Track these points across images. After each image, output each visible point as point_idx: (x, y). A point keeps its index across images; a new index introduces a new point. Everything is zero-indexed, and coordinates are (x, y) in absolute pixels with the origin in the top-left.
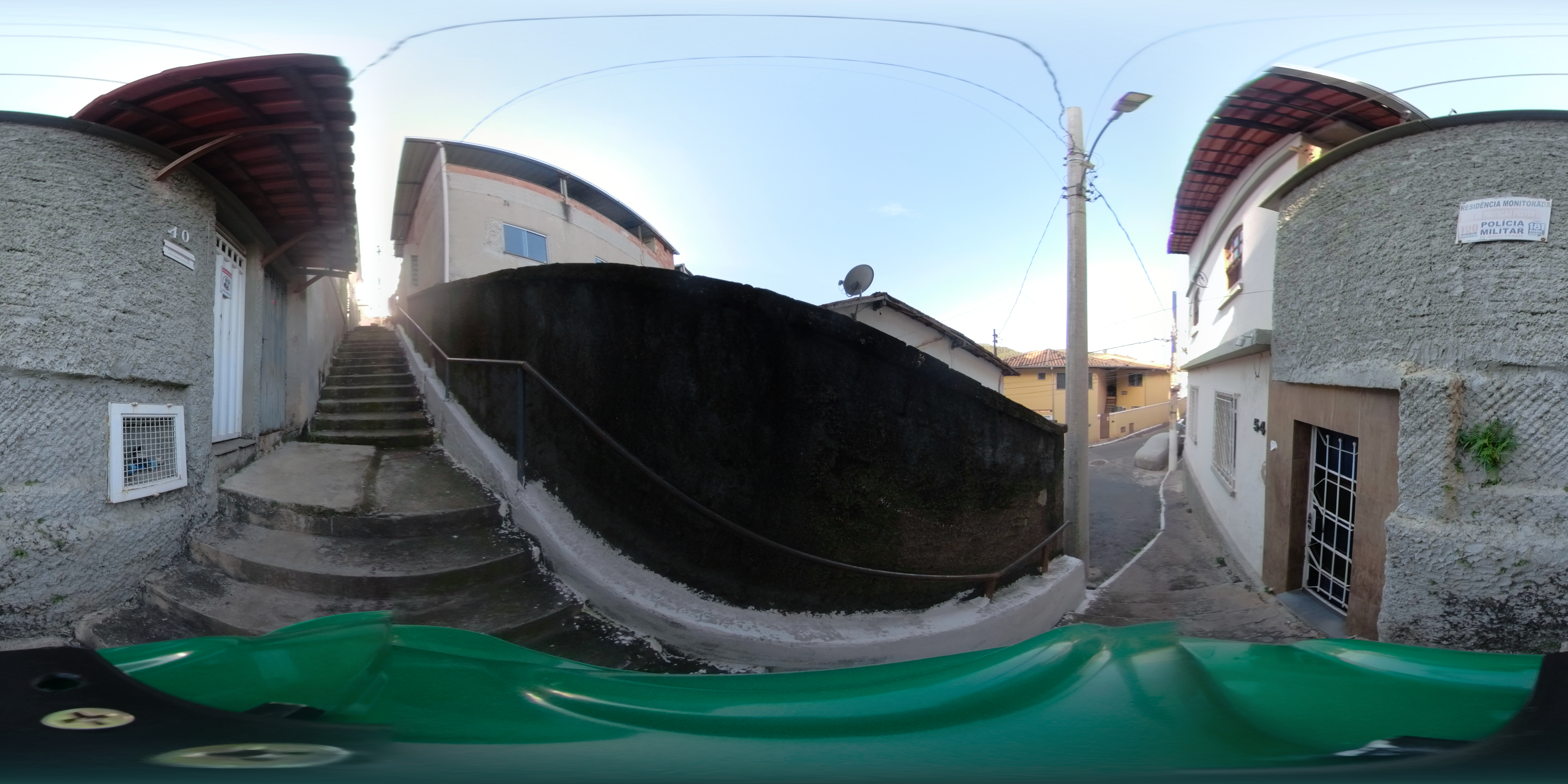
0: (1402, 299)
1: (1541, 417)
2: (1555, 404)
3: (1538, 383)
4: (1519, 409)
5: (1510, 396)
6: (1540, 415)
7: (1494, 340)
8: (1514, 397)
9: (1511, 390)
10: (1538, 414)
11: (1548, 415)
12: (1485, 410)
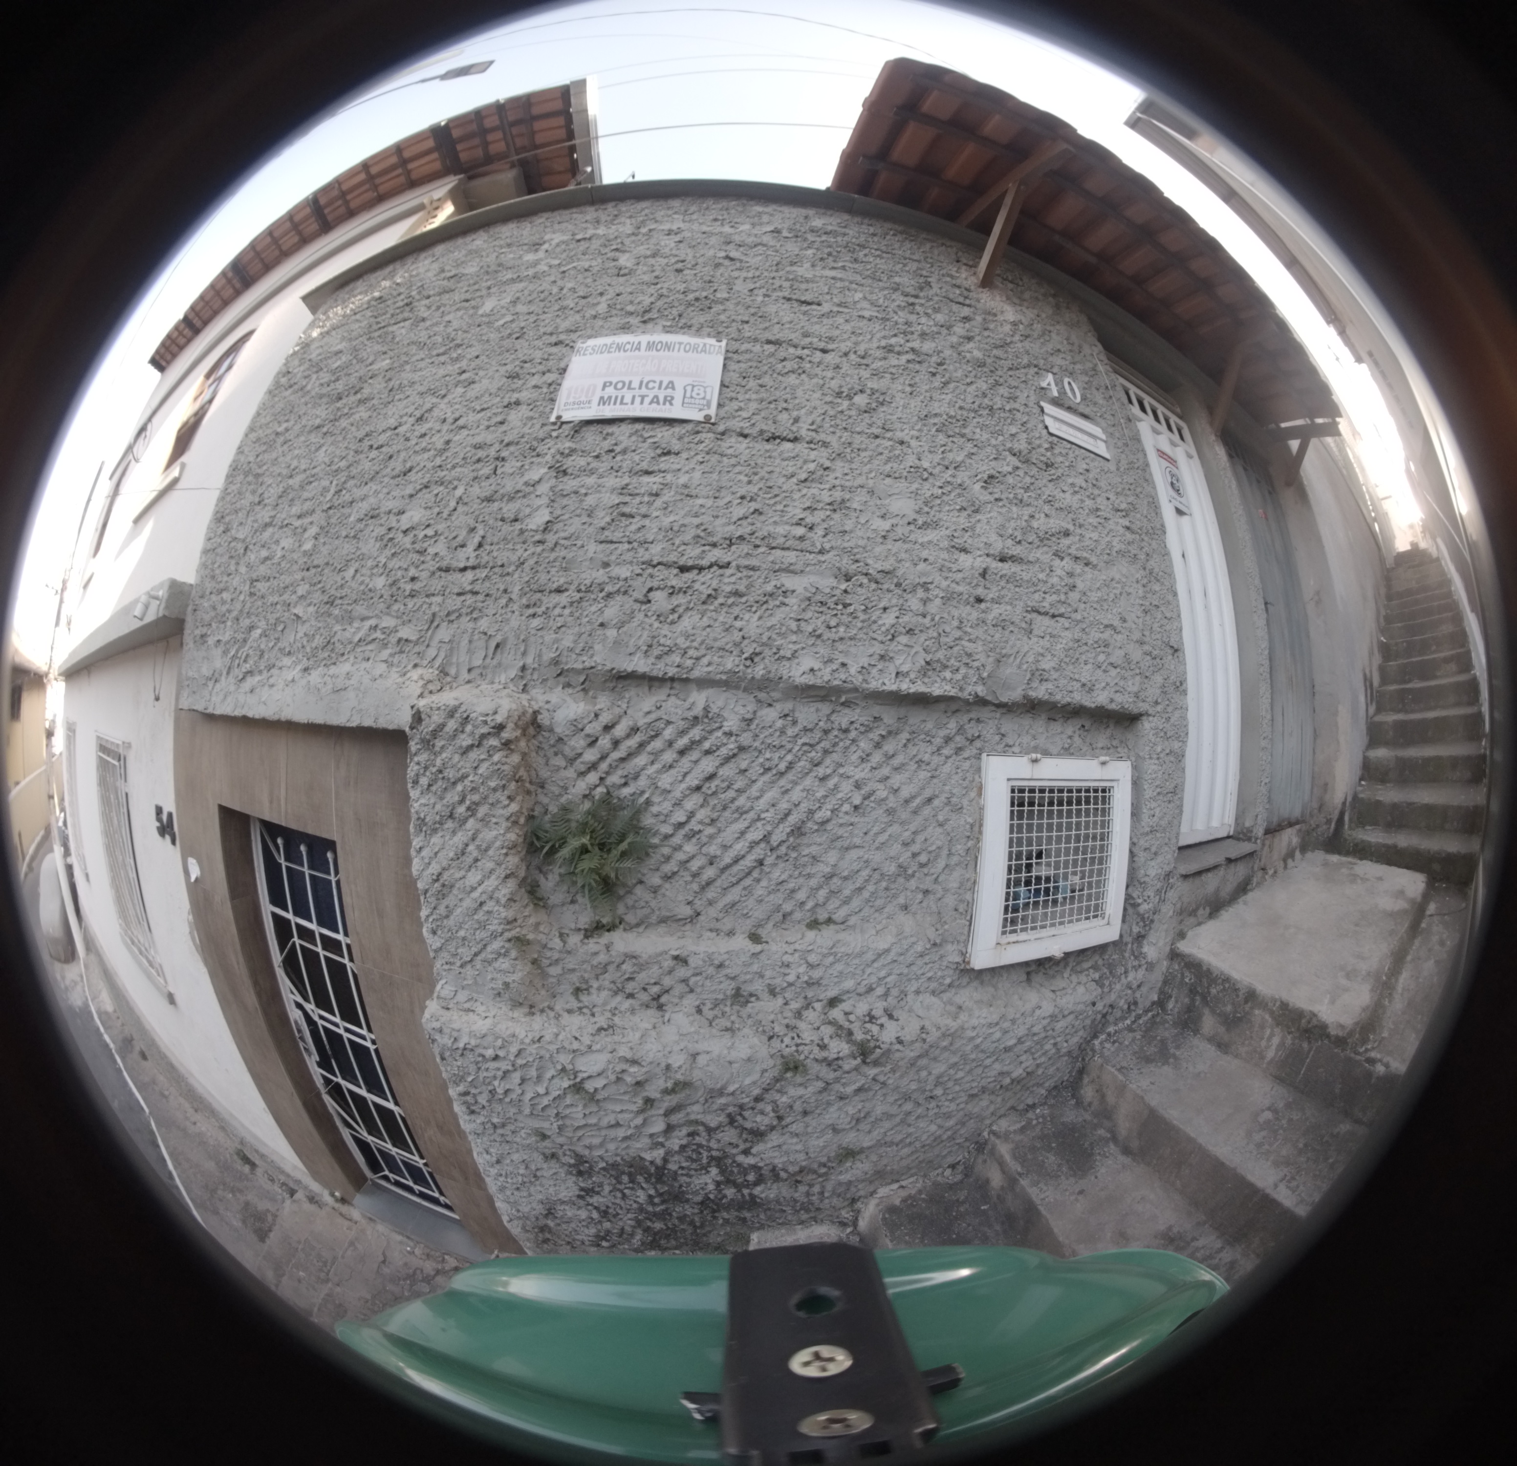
0: (430, 532)
1: (698, 788)
2: (728, 759)
3: (690, 714)
4: (651, 770)
5: (633, 742)
6: (696, 783)
7: (602, 625)
8: (642, 745)
9: (635, 730)
10: (693, 780)
11: (714, 784)
12: (582, 774)
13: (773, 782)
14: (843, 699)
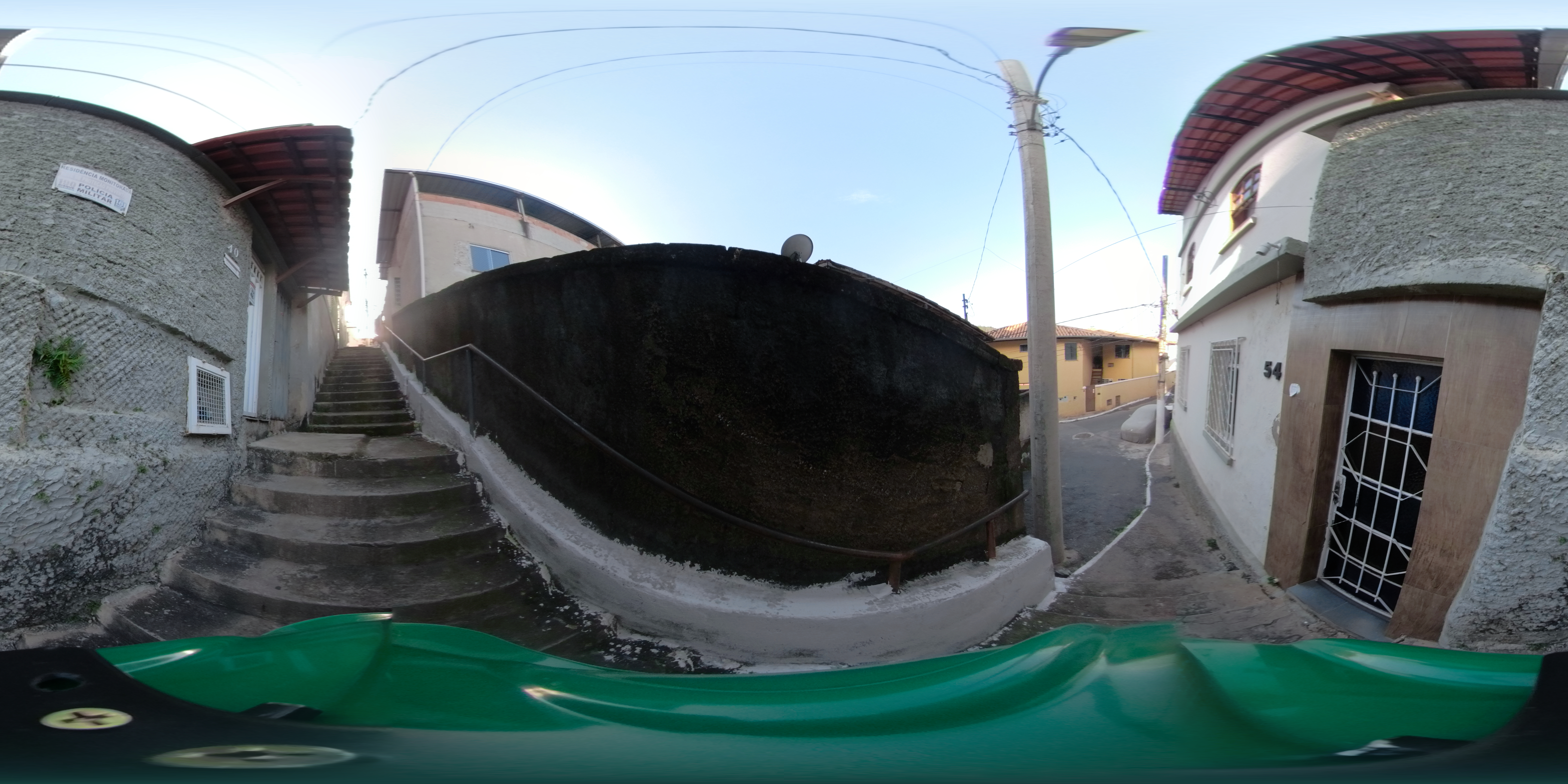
1: (103, 344)
2: (116, 334)
3: (105, 314)
4: (88, 332)
5: (82, 318)
6: (103, 341)
7: (77, 270)
8: (85, 321)
9: (84, 314)
10: (103, 339)
11: (109, 343)
12: (60, 327)
13: (127, 348)
14: (154, 324)
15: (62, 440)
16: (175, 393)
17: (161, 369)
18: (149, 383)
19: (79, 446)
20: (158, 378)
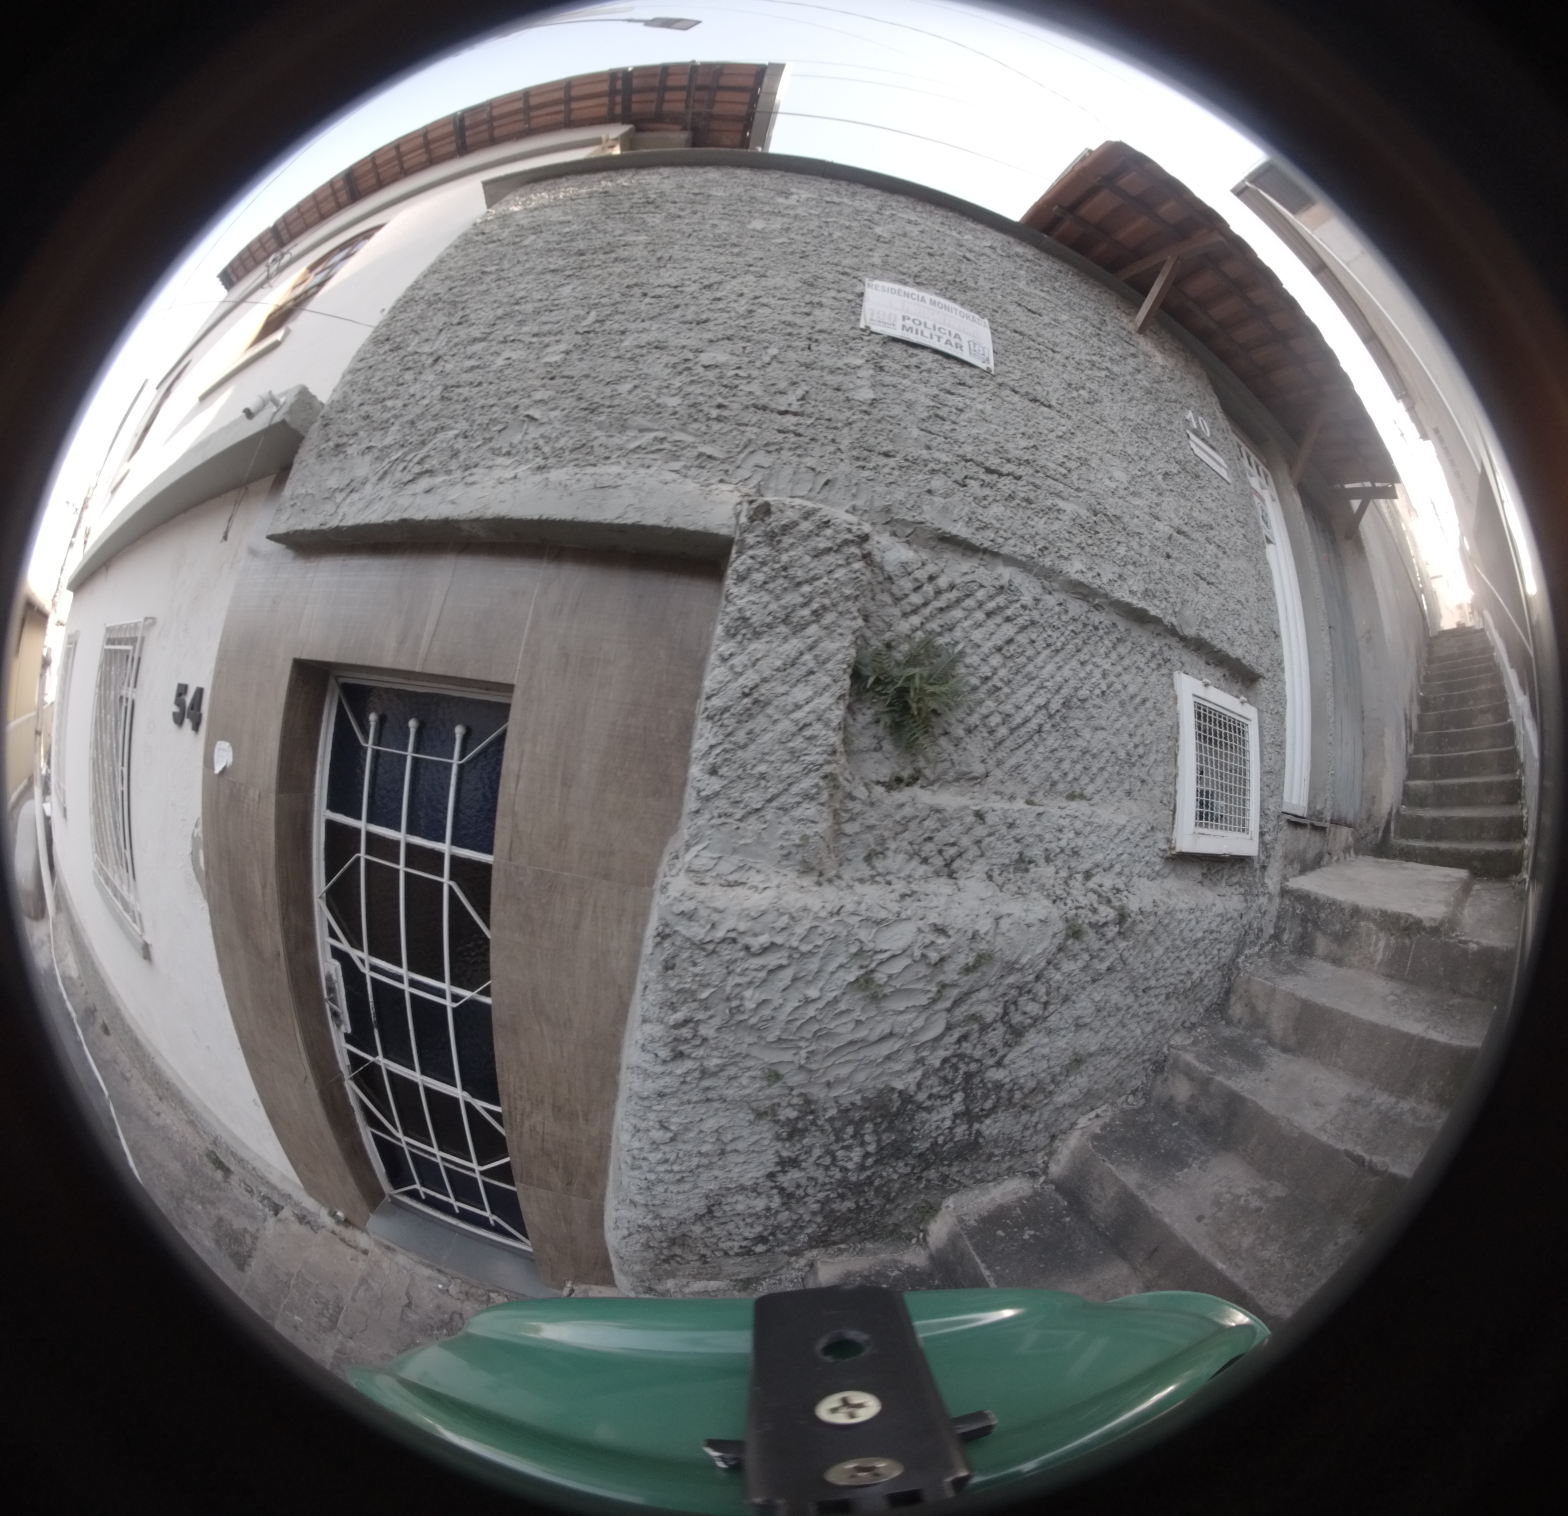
0: (741, 373)
1: (999, 649)
2: (1023, 628)
3: (997, 583)
4: (966, 624)
5: (952, 596)
6: (999, 643)
7: (928, 492)
8: (958, 601)
9: (952, 586)
10: (998, 640)
11: (1012, 648)
12: (905, 615)
13: (1051, 657)
14: (1097, 601)
15: (915, 862)
16: (1152, 757)
17: (1122, 704)
18: (1100, 735)
19: (951, 875)
20: (1118, 725)
